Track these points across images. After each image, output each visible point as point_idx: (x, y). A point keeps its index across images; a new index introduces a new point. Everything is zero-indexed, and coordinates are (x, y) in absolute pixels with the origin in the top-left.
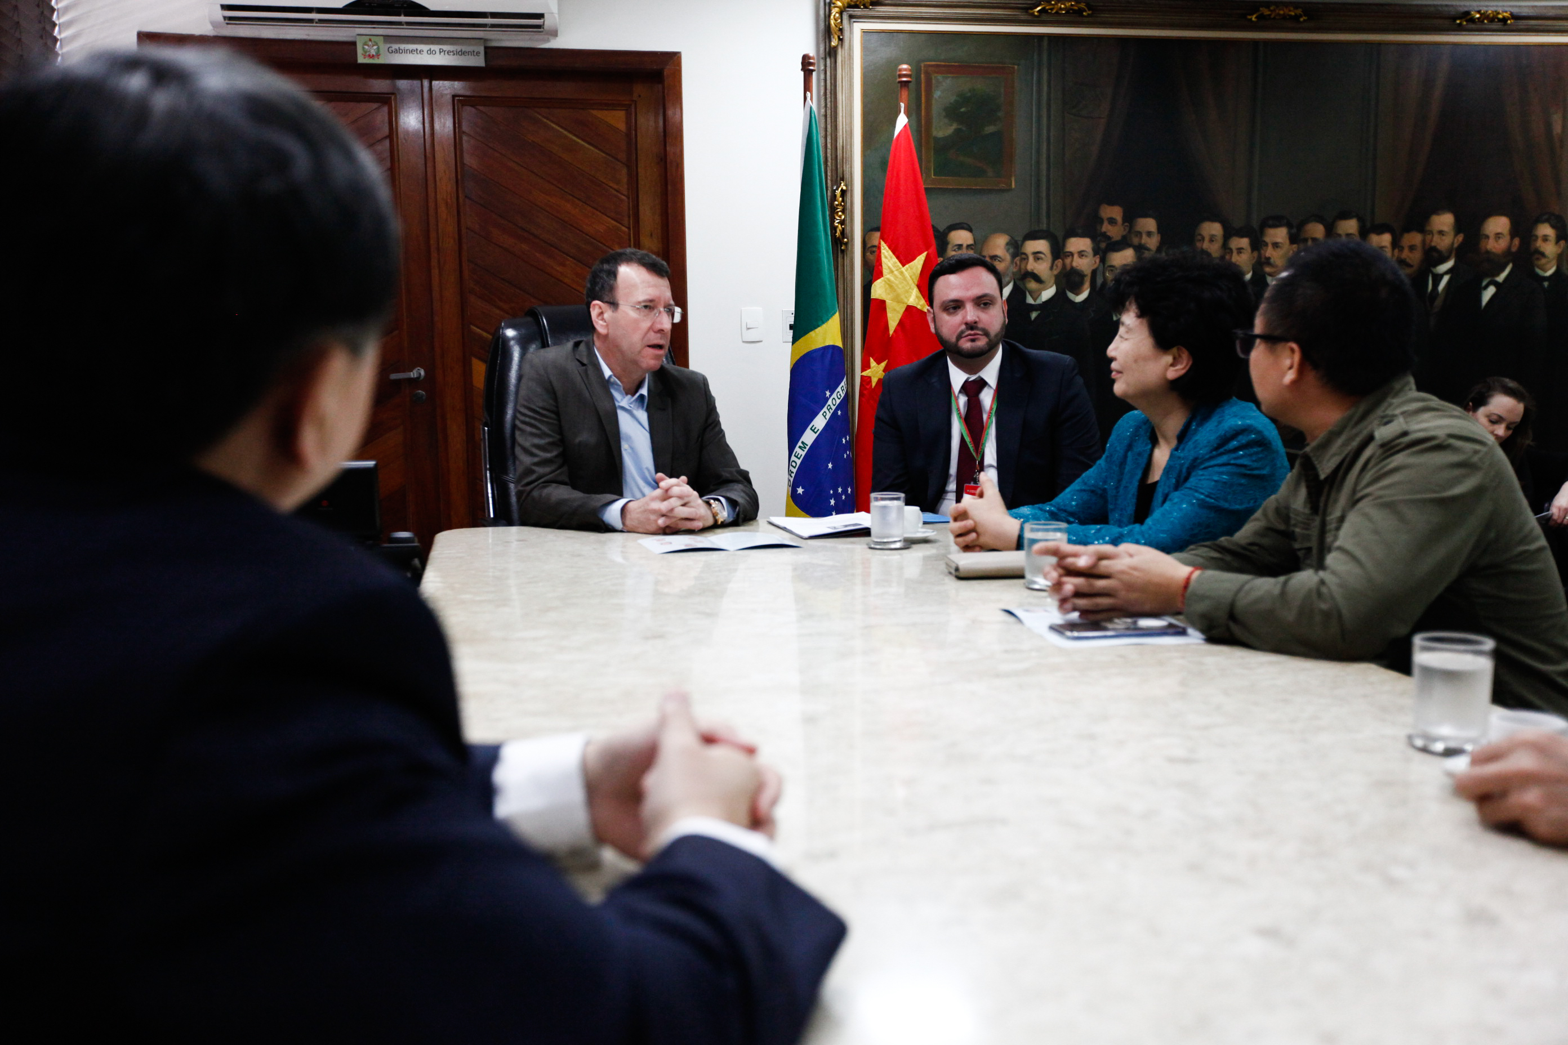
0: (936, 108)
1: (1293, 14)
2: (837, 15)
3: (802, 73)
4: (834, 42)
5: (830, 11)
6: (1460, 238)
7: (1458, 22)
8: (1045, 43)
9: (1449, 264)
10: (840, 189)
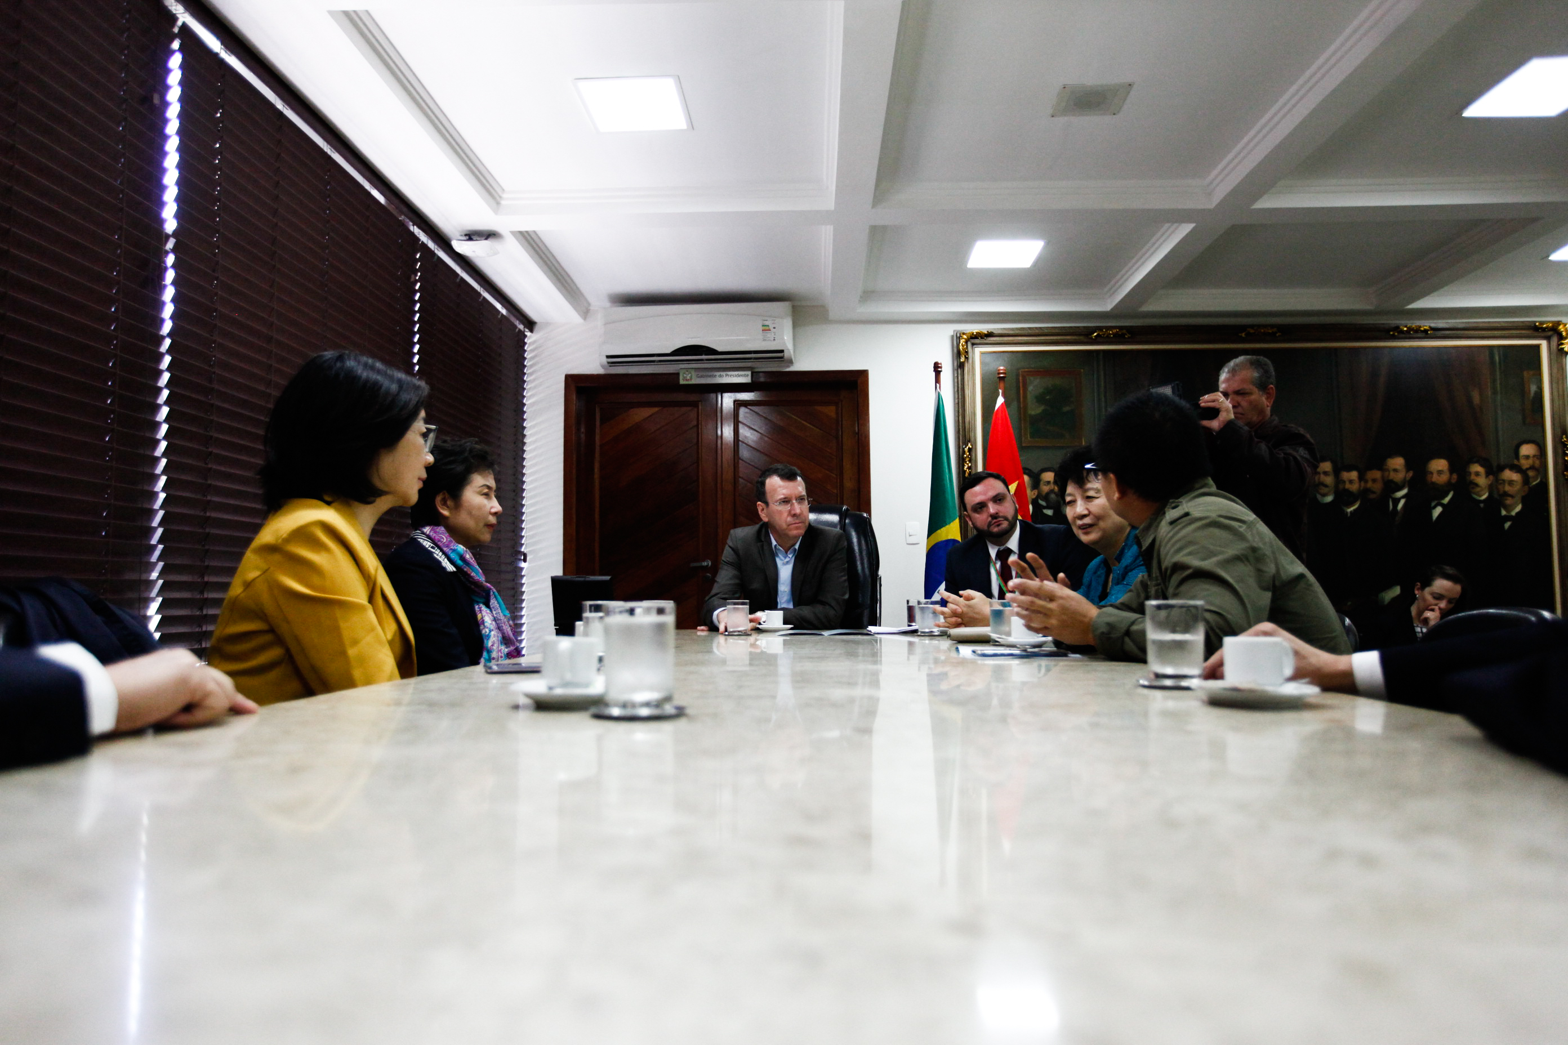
0: (1030, 397)
1: (1270, 331)
2: (964, 343)
3: (934, 373)
4: (962, 359)
5: (960, 341)
6: (1411, 474)
7: (1391, 333)
8: (1101, 355)
9: (1404, 491)
10: (967, 447)
